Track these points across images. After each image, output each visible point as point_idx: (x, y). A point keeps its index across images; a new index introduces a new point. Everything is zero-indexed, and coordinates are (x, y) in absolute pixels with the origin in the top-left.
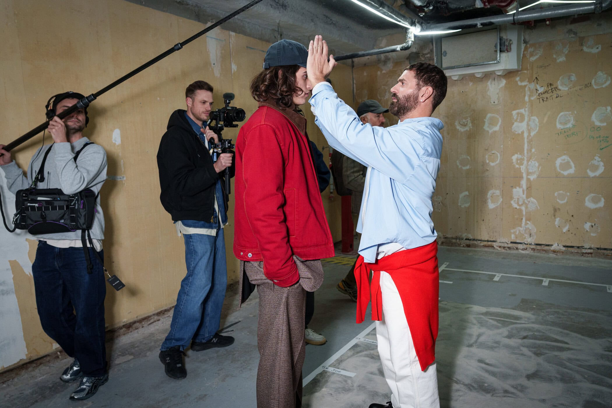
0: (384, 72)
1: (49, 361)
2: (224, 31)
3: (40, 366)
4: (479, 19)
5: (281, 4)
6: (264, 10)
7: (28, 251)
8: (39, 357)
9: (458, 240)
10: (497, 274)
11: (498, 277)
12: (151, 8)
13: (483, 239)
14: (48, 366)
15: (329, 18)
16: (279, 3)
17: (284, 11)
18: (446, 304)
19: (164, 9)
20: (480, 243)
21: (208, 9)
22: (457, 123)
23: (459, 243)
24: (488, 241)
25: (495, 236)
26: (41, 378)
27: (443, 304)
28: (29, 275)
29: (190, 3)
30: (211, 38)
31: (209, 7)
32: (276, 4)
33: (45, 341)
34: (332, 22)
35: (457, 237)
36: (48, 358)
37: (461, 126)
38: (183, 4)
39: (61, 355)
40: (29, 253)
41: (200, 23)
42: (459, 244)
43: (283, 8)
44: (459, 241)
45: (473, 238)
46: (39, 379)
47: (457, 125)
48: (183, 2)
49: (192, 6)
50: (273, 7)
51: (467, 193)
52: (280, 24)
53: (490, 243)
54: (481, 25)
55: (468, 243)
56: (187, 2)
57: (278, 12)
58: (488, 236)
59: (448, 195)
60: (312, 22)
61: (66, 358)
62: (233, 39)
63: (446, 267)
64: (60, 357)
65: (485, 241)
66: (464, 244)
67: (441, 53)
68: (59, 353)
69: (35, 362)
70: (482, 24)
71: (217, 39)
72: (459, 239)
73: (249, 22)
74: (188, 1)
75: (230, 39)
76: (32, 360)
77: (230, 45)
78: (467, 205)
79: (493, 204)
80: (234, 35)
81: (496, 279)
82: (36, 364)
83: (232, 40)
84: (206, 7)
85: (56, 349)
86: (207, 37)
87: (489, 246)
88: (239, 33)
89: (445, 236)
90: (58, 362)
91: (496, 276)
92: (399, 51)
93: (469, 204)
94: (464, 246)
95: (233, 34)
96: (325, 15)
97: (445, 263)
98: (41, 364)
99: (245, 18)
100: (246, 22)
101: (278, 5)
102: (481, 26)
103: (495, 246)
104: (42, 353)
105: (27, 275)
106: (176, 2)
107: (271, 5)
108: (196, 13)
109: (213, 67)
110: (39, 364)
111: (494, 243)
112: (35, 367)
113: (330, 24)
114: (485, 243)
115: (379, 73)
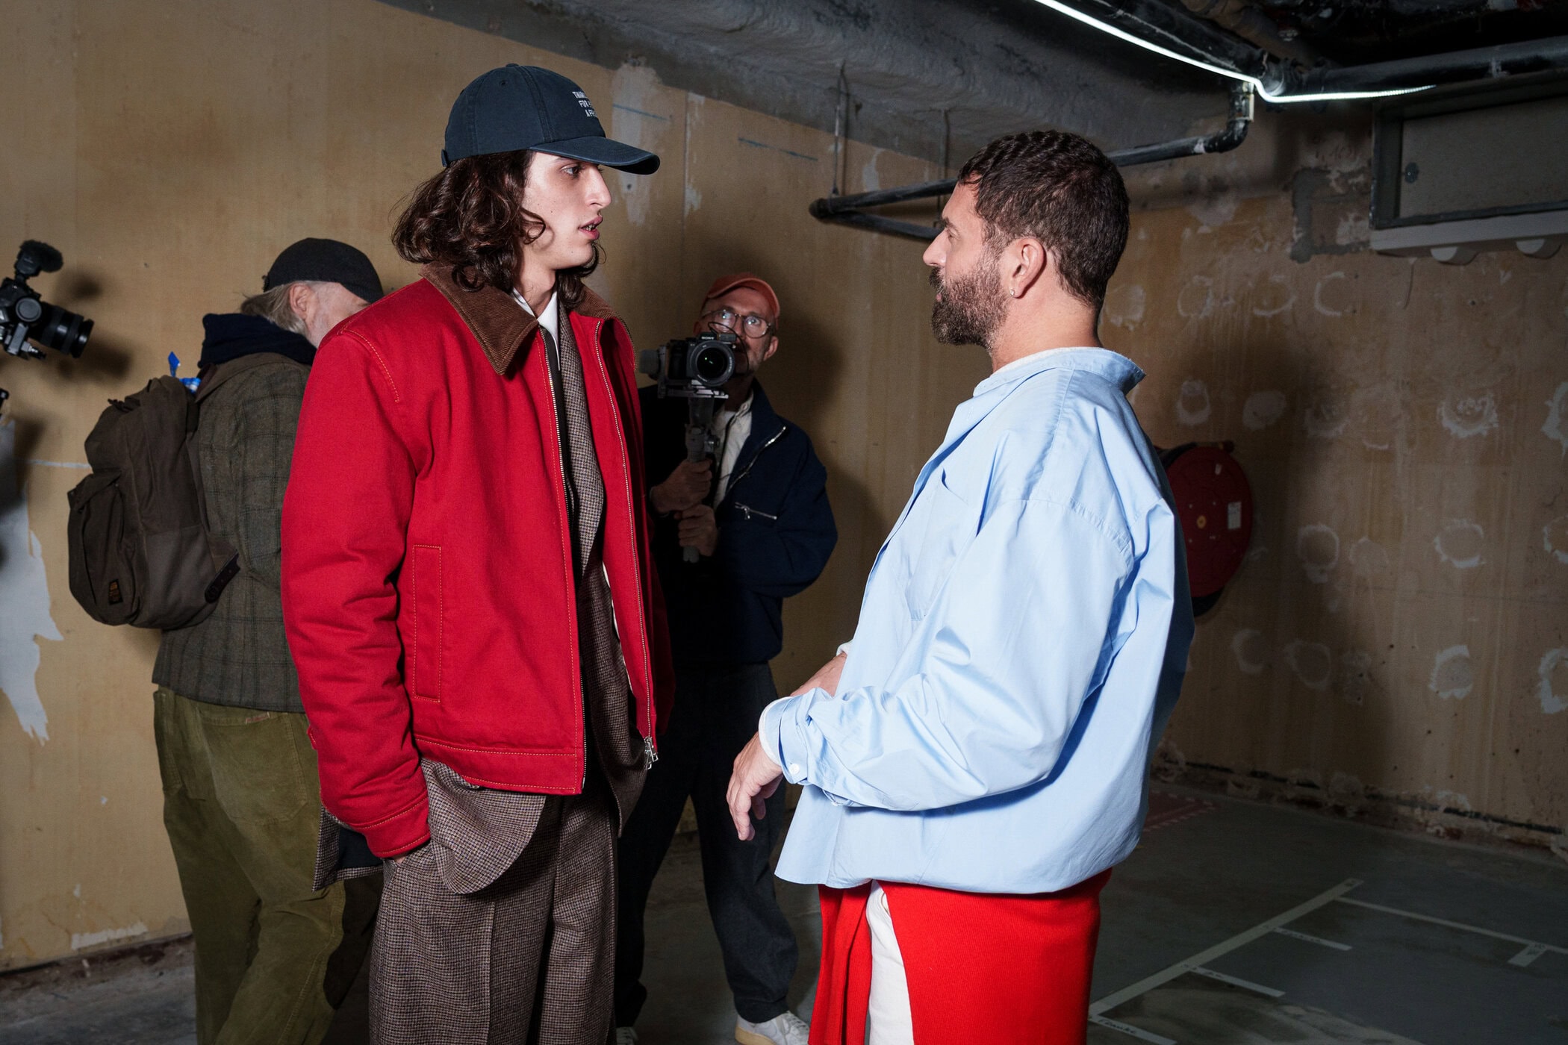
0: (1204, 230)
1: (57, 981)
2: (671, 90)
3: (32, 990)
4: (1497, 48)
5: (852, 12)
6: (793, 29)
7: (35, 669)
8: (32, 963)
9: (1418, 811)
10: (1532, 944)
11: (1530, 953)
12: (451, 24)
13: (1511, 818)
14: (53, 994)
15: (1017, 56)
16: (845, 9)
17: (860, 31)
18: (1297, 1017)
19: (491, 26)
20: (1499, 829)
21: (626, 25)
22: (1443, 410)
23: (1421, 820)
24: (1529, 826)
25: (1559, 813)
26: (23, 1023)
27: (1286, 1014)
28: (31, 735)
29: (573, 7)
30: (629, 109)
31: (626, 21)
32: (834, 12)
33: (53, 924)
34: (1028, 69)
35: (1415, 797)
36: (57, 972)
37: (1459, 419)
38: (549, 12)
39: (92, 970)
40: (37, 674)
41: (597, 67)
42: (1419, 824)
43: (856, 24)
44: (1423, 815)
45: (1475, 810)
46: (18, 1024)
47: (1443, 414)
48: (551, 5)
49: (577, 17)
50: (821, 17)
51: (1463, 650)
52: (847, 72)
53: (1535, 835)
54: (1503, 70)
55: (1453, 826)
56: (562, 7)
57: (839, 35)
58: (1532, 807)
59: (1394, 650)
60: (956, 65)
61: (103, 982)
62: (697, 115)
63: (1346, 895)
64: (88, 974)
65: (1520, 825)
66: (1441, 825)
67: (1399, 172)
68: (86, 964)
69: (19, 975)
70: (1506, 66)
71: (646, 114)
72: (1423, 808)
73: (753, 67)
74: (566, 4)
75: (688, 115)
76: (12, 967)
77: (685, 132)
78: (1460, 693)
79: (1556, 698)
80: (702, 103)
81: (1522, 959)
82: (23, 983)
83: (692, 116)
84: (619, 20)
85: (79, 950)
86: (614, 105)
87: (1531, 845)
88: (719, 98)
89: (1373, 788)
90: (79, 987)
91: (1526, 950)
92: (1200, 154)
93: (1469, 688)
94: (1438, 832)
95: (697, 99)
96: (1002, 47)
97: (1350, 880)
98: (34, 984)
99: (739, 54)
100: (746, 65)
101: (842, 13)
102: (1504, 74)
103: (1554, 849)
104: (42, 955)
105: (26, 734)
106: (531, 5)
107: (818, 15)
108: (586, 38)
109: (626, 195)
110: (28, 984)
111: (1553, 837)
112: (15, 990)
113: (1022, 74)
114: (1518, 833)
115: (1187, 233)
